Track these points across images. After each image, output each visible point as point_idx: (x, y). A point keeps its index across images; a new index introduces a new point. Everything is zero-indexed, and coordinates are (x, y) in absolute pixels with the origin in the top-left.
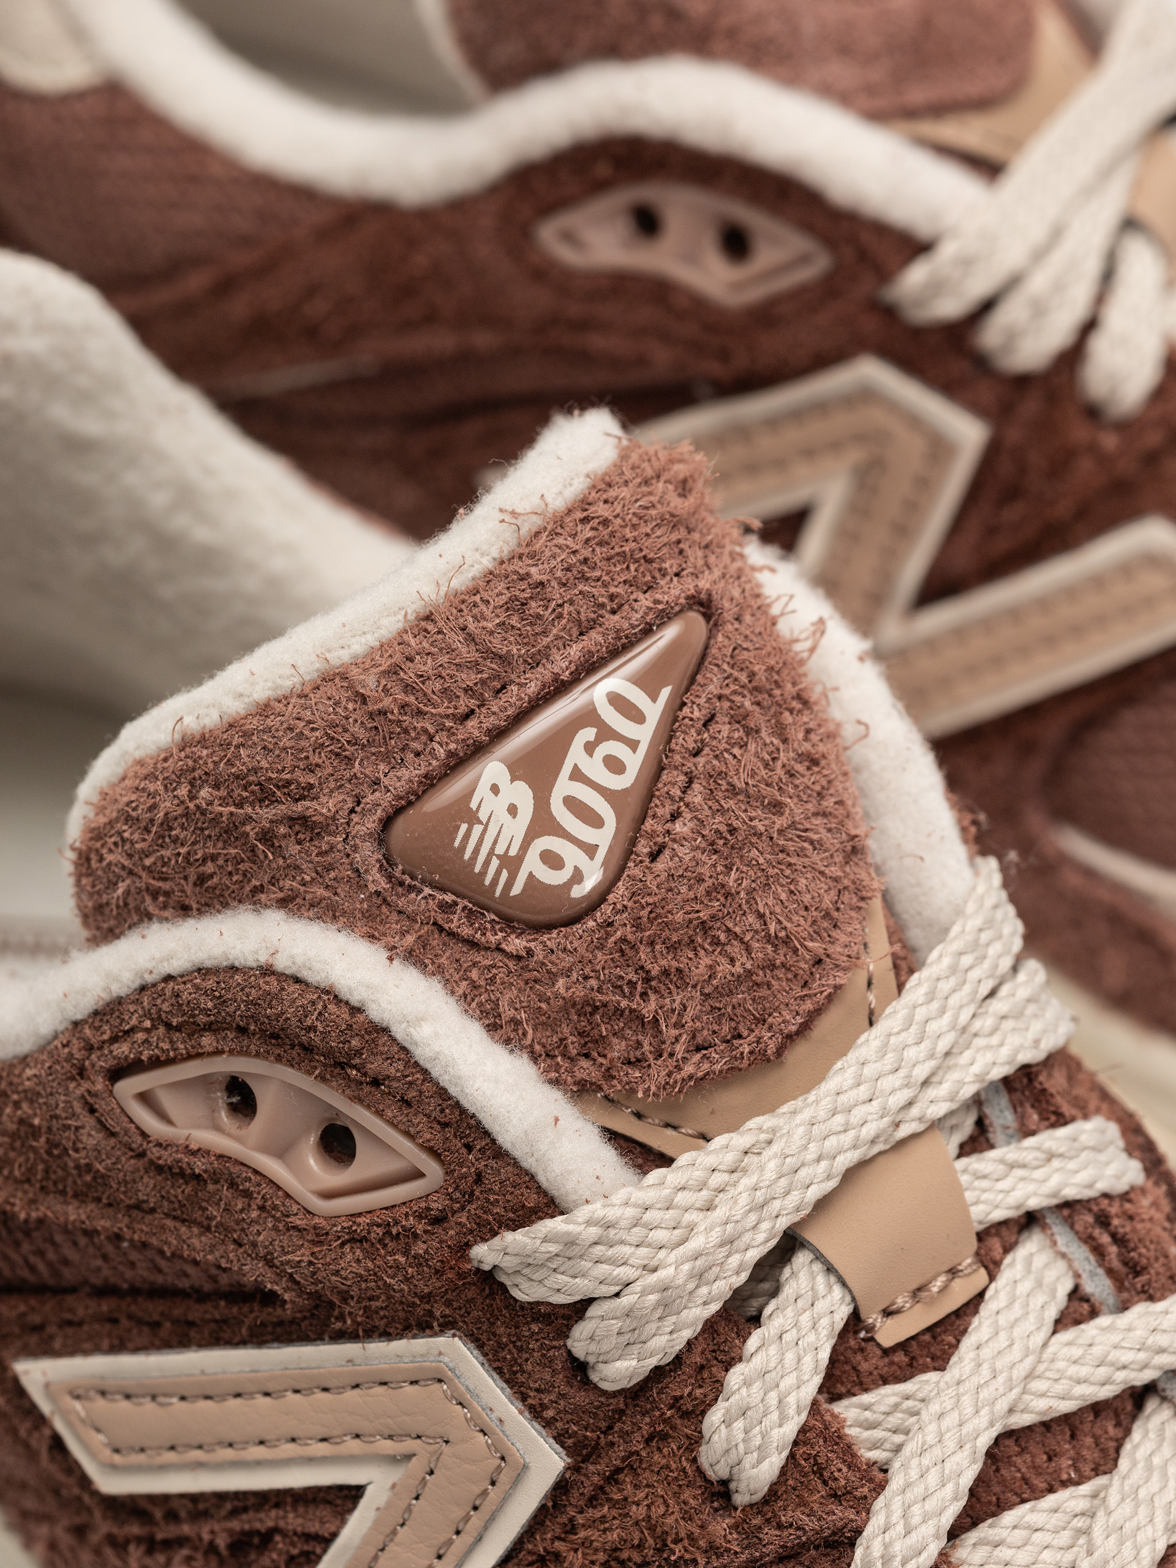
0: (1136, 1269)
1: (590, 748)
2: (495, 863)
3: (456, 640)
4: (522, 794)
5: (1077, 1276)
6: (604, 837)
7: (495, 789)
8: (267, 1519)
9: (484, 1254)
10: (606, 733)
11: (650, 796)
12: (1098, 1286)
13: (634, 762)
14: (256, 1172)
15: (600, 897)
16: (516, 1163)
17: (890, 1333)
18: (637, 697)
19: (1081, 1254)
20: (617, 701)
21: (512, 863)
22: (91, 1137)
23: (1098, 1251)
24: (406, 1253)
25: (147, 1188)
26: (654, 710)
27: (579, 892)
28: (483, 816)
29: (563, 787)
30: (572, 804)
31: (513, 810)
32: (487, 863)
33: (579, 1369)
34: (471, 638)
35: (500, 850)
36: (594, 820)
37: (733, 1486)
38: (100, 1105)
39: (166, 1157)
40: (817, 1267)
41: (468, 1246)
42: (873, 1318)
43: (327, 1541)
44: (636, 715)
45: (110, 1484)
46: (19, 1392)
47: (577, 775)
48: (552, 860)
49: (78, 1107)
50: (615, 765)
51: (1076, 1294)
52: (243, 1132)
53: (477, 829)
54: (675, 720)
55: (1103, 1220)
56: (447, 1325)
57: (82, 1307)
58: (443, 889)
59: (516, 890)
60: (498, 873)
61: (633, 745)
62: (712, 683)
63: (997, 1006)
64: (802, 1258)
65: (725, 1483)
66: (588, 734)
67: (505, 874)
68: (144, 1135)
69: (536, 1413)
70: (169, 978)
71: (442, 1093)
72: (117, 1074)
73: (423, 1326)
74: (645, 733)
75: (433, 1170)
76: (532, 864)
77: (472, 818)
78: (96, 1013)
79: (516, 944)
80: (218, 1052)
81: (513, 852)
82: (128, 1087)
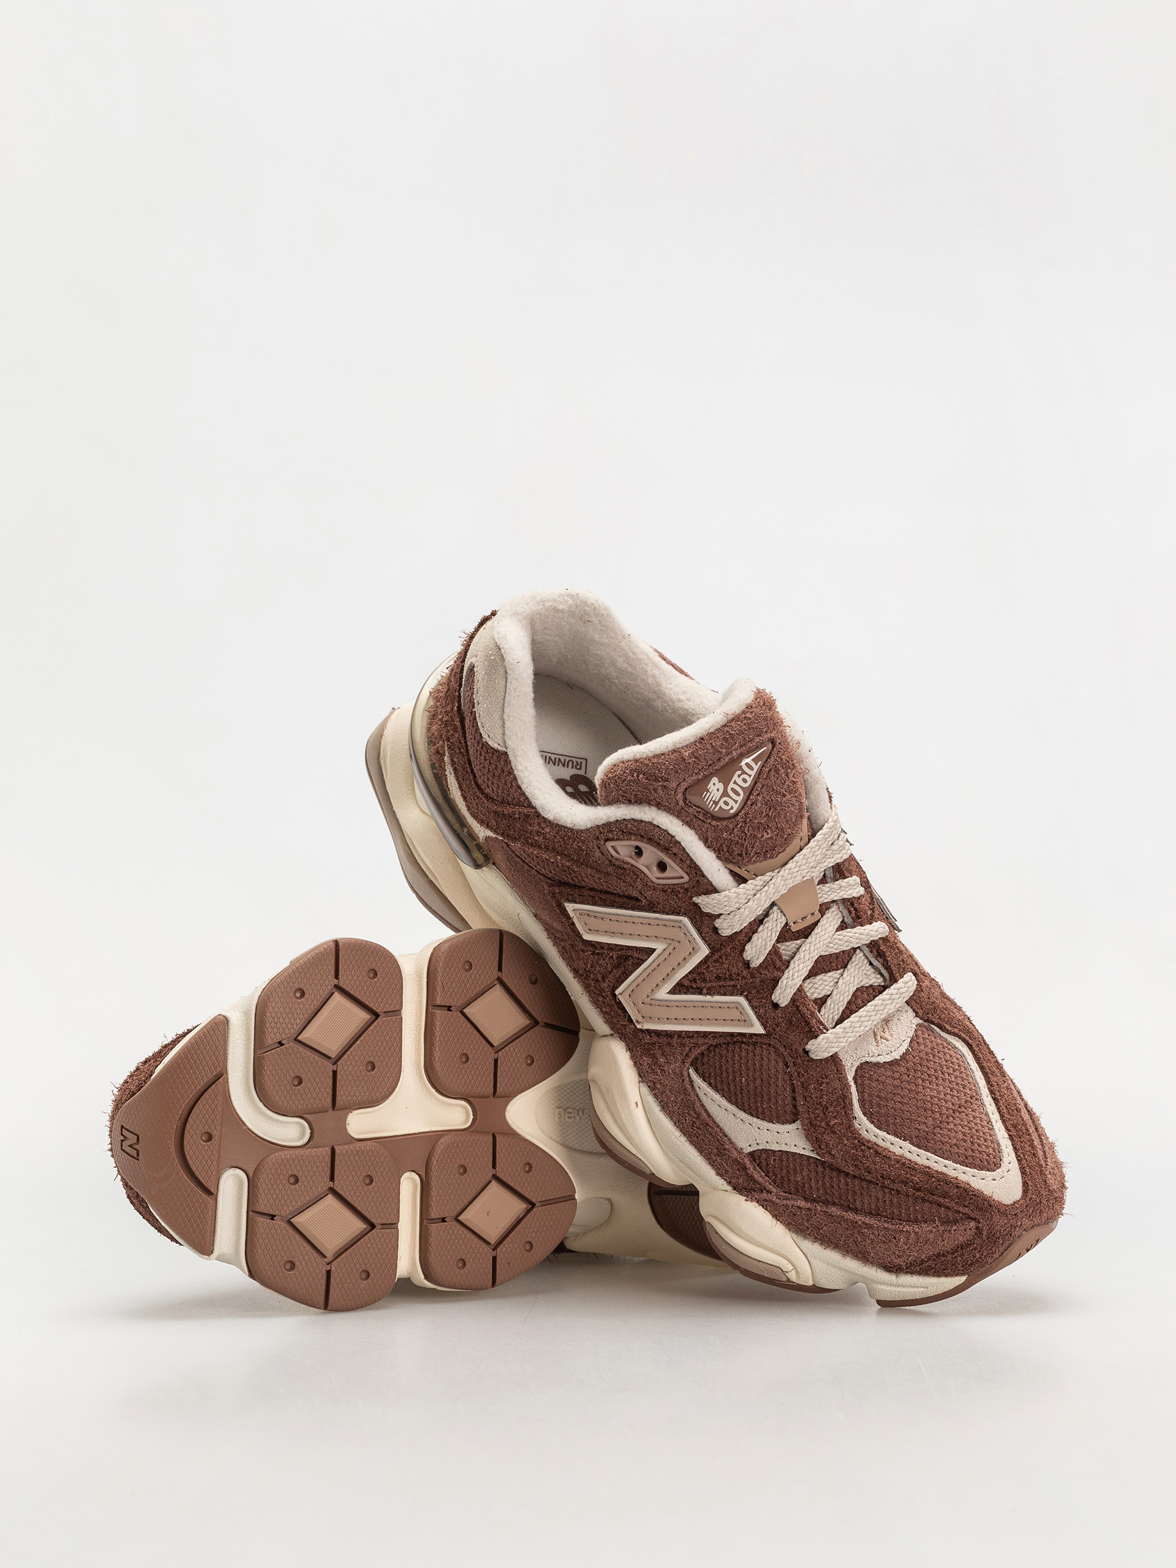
0: (858, 917)
1: (739, 776)
2: (712, 802)
3: (709, 747)
4: (721, 786)
5: (843, 917)
6: (740, 799)
7: (714, 784)
8: (630, 953)
9: (695, 899)
10: (744, 772)
11: (753, 789)
12: (848, 920)
13: (750, 780)
14: (640, 870)
15: (736, 814)
16: (708, 879)
17: (794, 928)
18: (753, 764)
19: (845, 912)
20: (747, 765)
21: (716, 803)
22: (598, 854)
23: (850, 912)
24: (676, 896)
25: (610, 869)
26: (756, 767)
27: (732, 812)
28: (710, 791)
29: (731, 785)
30: (732, 789)
31: (718, 790)
32: (710, 802)
33: (715, 930)
34: (713, 746)
35: (713, 799)
36: (738, 794)
37: (751, 962)
38: (602, 847)
39: (617, 863)
40: (779, 911)
41: (693, 897)
42: (791, 924)
43: (644, 961)
44: (751, 768)
45: (587, 937)
46: (565, 910)
47: (735, 782)
48: (726, 803)
49: (595, 846)
50: (745, 781)
51: (843, 921)
52: (638, 860)
53: (709, 794)
54: (761, 770)
55: (852, 904)
56: (684, 914)
57: (586, 893)
58: (698, 807)
59: (716, 810)
60: (712, 805)
61: (750, 776)
62: (771, 761)
63: (835, 847)
64: (775, 908)
65: (749, 961)
66: (739, 772)
67: (714, 805)
68: (612, 856)
69: (703, 939)
70: (624, 820)
71: (692, 860)
72: (607, 840)
73: (678, 914)
74: (753, 773)
75: (686, 878)
76: (721, 804)
77: (708, 791)
78: (604, 824)
79: (714, 823)
80: (635, 840)
81: (716, 800)
82: (609, 844)
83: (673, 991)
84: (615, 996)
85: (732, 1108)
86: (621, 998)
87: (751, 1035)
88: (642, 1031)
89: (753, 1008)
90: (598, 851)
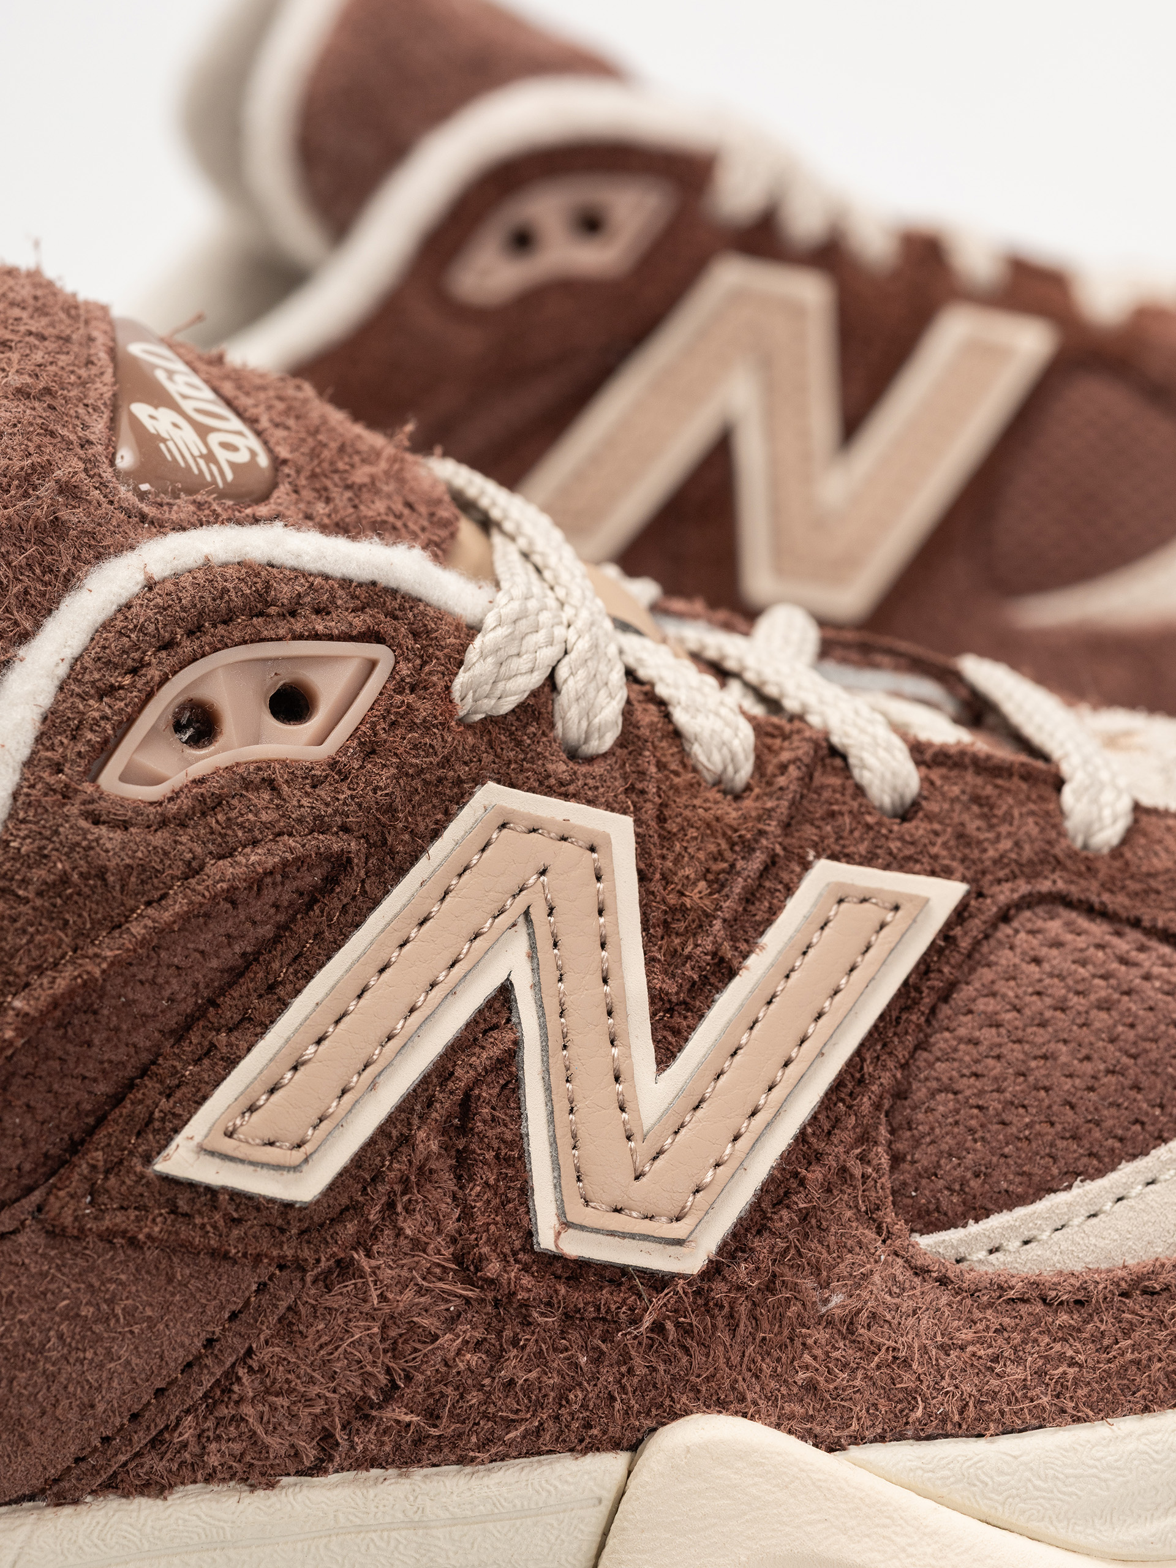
2: (201, 463)
4: (171, 416)
6: (237, 427)
7: (153, 418)
8: (464, 1075)
13: (198, 383)
20: (149, 353)
21: (210, 459)
22: (110, 838)
25: (182, 849)
28: (165, 436)
29: (184, 405)
31: (176, 426)
32: (198, 463)
35: (197, 451)
36: (221, 418)
38: (100, 809)
39: (185, 802)
47: (184, 396)
48: (229, 447)
49: (83, 824)
50: (191, 387)
52: (222, 743)
56: (476, 780)
60: (210, 468)
61: (186, 375)
66: (158, 372)
67: (213, 467)
68: (151, 804)
70: (78, 658)
71: (346, 583)
72: (94, 771)
73: (461, 799)
75: (382, 653)
76: (222, 455)
78: (39, 735)
80: (164, 680)
81: (204, 451)
82: (110, 780)
83: (666, 1054)
84: (553, 1260)
85: (1127, 1172)
86: (575, 1247)
87: (946, 935)
88: (714, 1270)
89: (868, 860)
90: (103, 830)
